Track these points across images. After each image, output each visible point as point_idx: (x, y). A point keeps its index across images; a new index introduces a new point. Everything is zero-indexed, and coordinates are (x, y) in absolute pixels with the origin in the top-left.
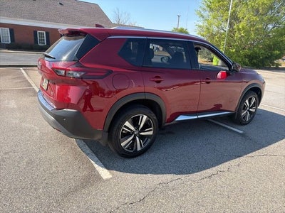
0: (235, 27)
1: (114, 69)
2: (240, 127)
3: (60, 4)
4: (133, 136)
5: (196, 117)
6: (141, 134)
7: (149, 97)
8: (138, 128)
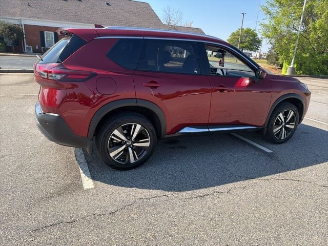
0: (310, 25)
1: (99, 72)
2: (271, 146)
3: (108, 4)
4: (124, 147)
5: (207, 130)
6: (135, 144)
7: (141, 104)
8: (131, 138)
